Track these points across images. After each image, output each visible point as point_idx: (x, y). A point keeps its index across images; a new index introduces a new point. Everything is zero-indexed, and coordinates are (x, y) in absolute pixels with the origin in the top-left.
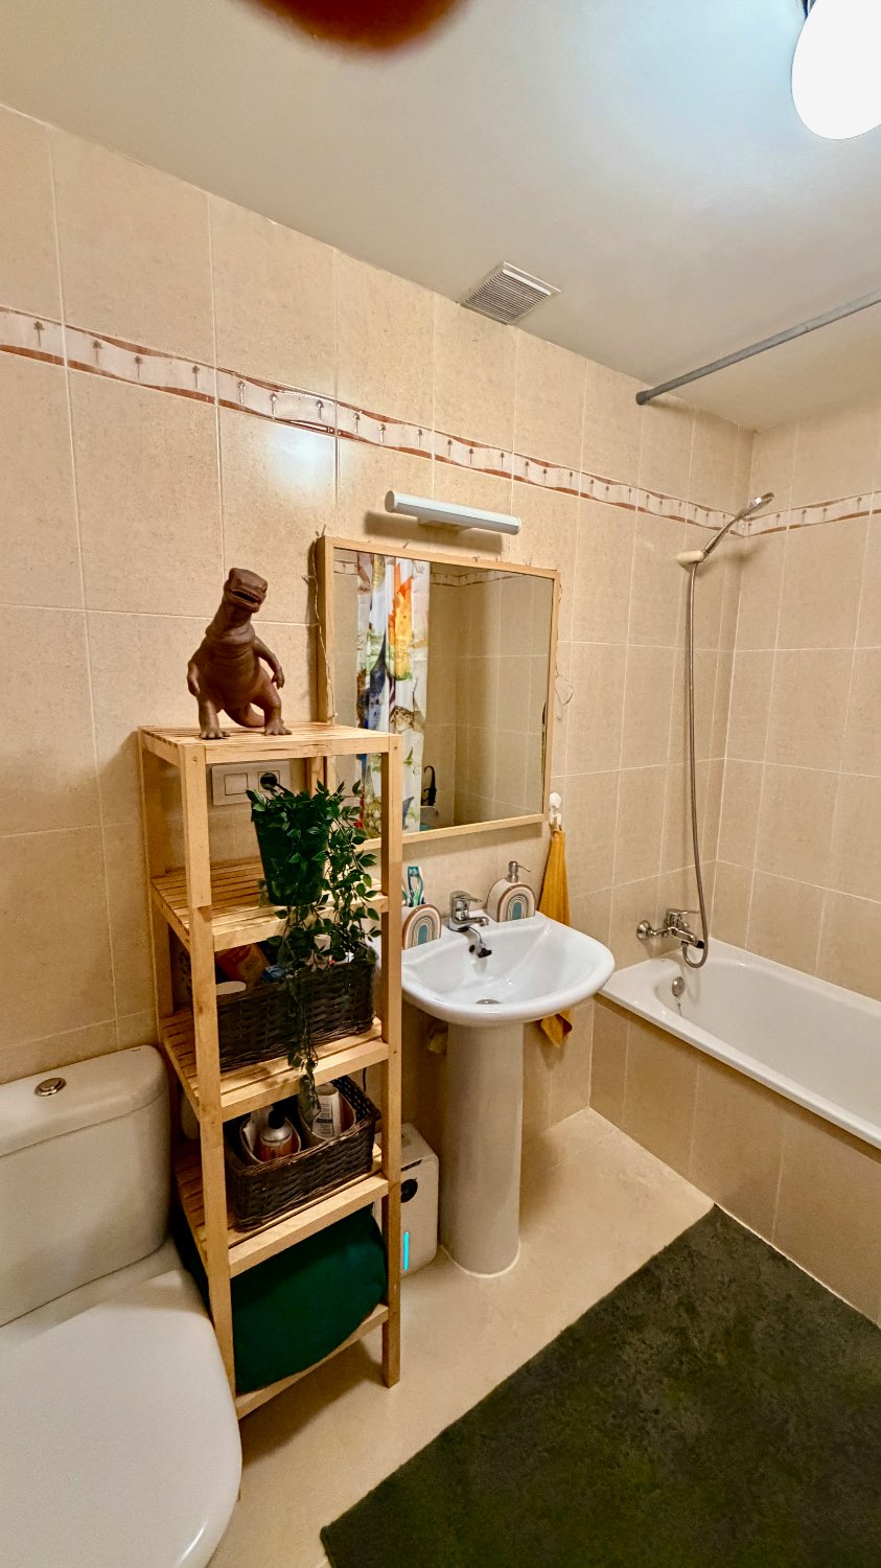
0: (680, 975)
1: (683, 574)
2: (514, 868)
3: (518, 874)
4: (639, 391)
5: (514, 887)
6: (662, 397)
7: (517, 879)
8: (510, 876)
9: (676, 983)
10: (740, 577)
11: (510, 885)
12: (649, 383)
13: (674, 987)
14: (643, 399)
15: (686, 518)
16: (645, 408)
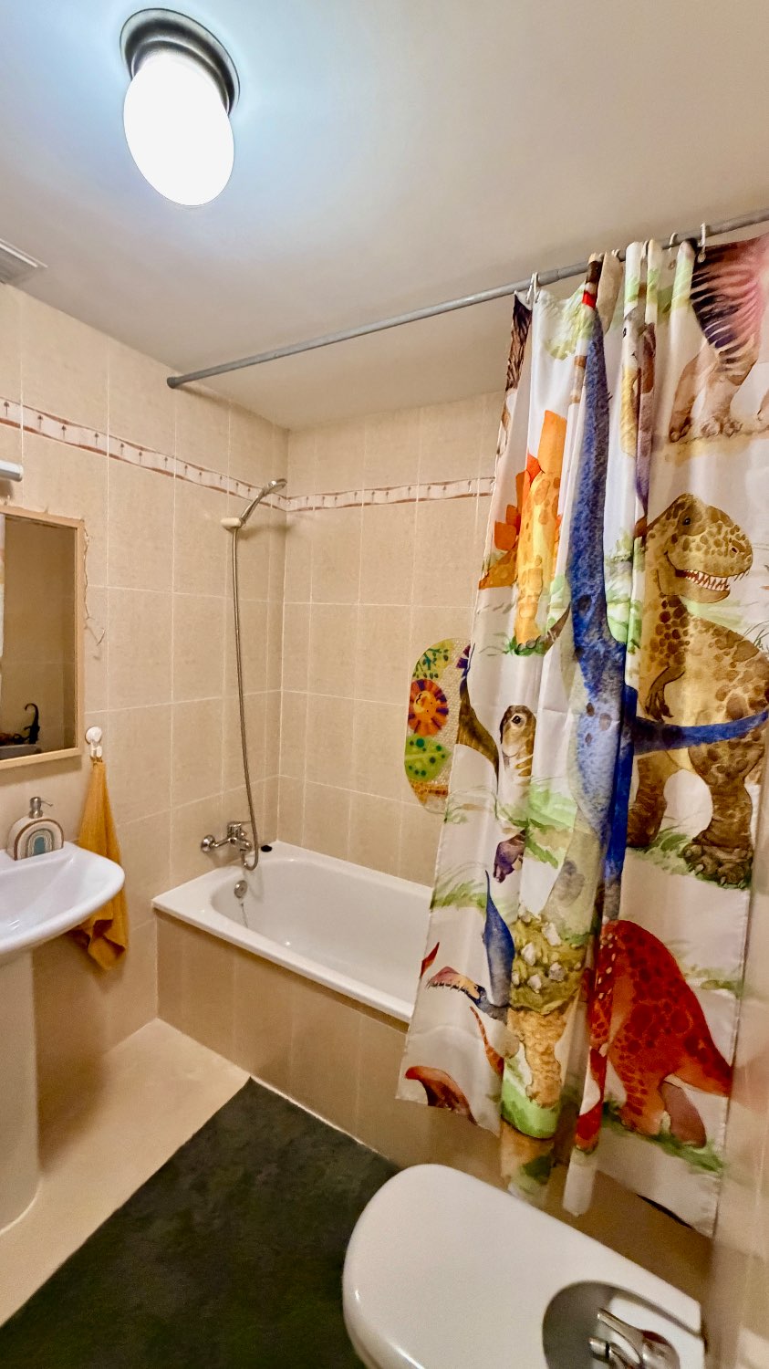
0: (242, 878)
1: (228, 536)
2: (36, 805)
3: (42, 808)
4: (171, 376)
5: (35, 822)
6: (192, 385)
7: (40, 814)
8: (32, 813)
9: (238, 886)
10: (284, 544)
11: (31, 820)
12: (179, 370)
13: (236, 891)
14: (173, 384)
15: (228, 490)
16: (176, 391)
